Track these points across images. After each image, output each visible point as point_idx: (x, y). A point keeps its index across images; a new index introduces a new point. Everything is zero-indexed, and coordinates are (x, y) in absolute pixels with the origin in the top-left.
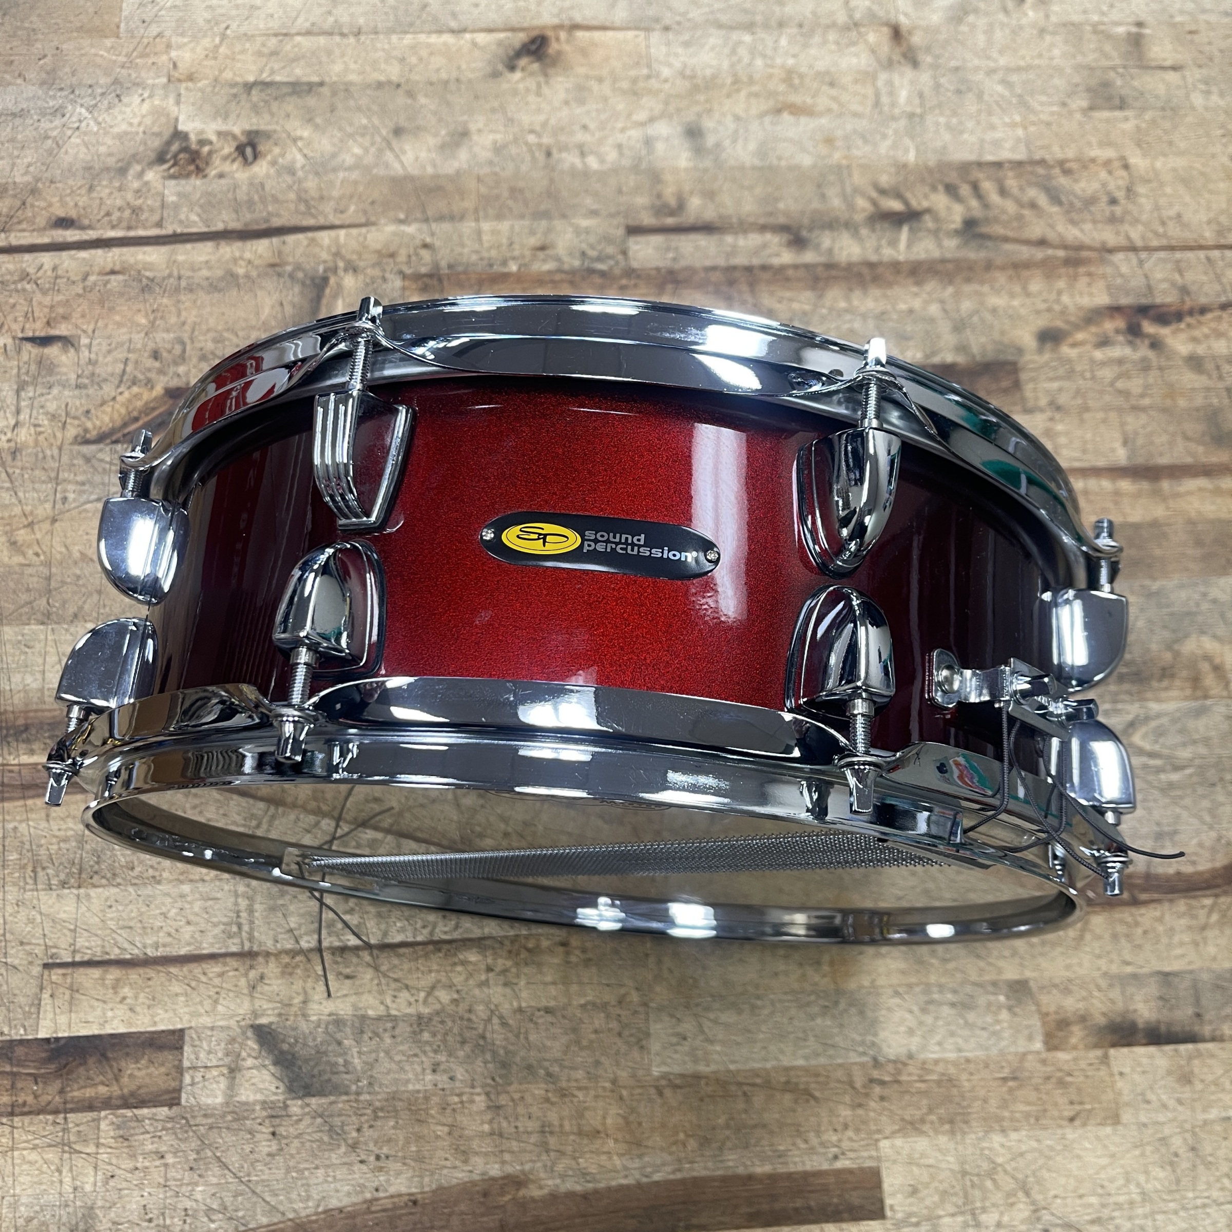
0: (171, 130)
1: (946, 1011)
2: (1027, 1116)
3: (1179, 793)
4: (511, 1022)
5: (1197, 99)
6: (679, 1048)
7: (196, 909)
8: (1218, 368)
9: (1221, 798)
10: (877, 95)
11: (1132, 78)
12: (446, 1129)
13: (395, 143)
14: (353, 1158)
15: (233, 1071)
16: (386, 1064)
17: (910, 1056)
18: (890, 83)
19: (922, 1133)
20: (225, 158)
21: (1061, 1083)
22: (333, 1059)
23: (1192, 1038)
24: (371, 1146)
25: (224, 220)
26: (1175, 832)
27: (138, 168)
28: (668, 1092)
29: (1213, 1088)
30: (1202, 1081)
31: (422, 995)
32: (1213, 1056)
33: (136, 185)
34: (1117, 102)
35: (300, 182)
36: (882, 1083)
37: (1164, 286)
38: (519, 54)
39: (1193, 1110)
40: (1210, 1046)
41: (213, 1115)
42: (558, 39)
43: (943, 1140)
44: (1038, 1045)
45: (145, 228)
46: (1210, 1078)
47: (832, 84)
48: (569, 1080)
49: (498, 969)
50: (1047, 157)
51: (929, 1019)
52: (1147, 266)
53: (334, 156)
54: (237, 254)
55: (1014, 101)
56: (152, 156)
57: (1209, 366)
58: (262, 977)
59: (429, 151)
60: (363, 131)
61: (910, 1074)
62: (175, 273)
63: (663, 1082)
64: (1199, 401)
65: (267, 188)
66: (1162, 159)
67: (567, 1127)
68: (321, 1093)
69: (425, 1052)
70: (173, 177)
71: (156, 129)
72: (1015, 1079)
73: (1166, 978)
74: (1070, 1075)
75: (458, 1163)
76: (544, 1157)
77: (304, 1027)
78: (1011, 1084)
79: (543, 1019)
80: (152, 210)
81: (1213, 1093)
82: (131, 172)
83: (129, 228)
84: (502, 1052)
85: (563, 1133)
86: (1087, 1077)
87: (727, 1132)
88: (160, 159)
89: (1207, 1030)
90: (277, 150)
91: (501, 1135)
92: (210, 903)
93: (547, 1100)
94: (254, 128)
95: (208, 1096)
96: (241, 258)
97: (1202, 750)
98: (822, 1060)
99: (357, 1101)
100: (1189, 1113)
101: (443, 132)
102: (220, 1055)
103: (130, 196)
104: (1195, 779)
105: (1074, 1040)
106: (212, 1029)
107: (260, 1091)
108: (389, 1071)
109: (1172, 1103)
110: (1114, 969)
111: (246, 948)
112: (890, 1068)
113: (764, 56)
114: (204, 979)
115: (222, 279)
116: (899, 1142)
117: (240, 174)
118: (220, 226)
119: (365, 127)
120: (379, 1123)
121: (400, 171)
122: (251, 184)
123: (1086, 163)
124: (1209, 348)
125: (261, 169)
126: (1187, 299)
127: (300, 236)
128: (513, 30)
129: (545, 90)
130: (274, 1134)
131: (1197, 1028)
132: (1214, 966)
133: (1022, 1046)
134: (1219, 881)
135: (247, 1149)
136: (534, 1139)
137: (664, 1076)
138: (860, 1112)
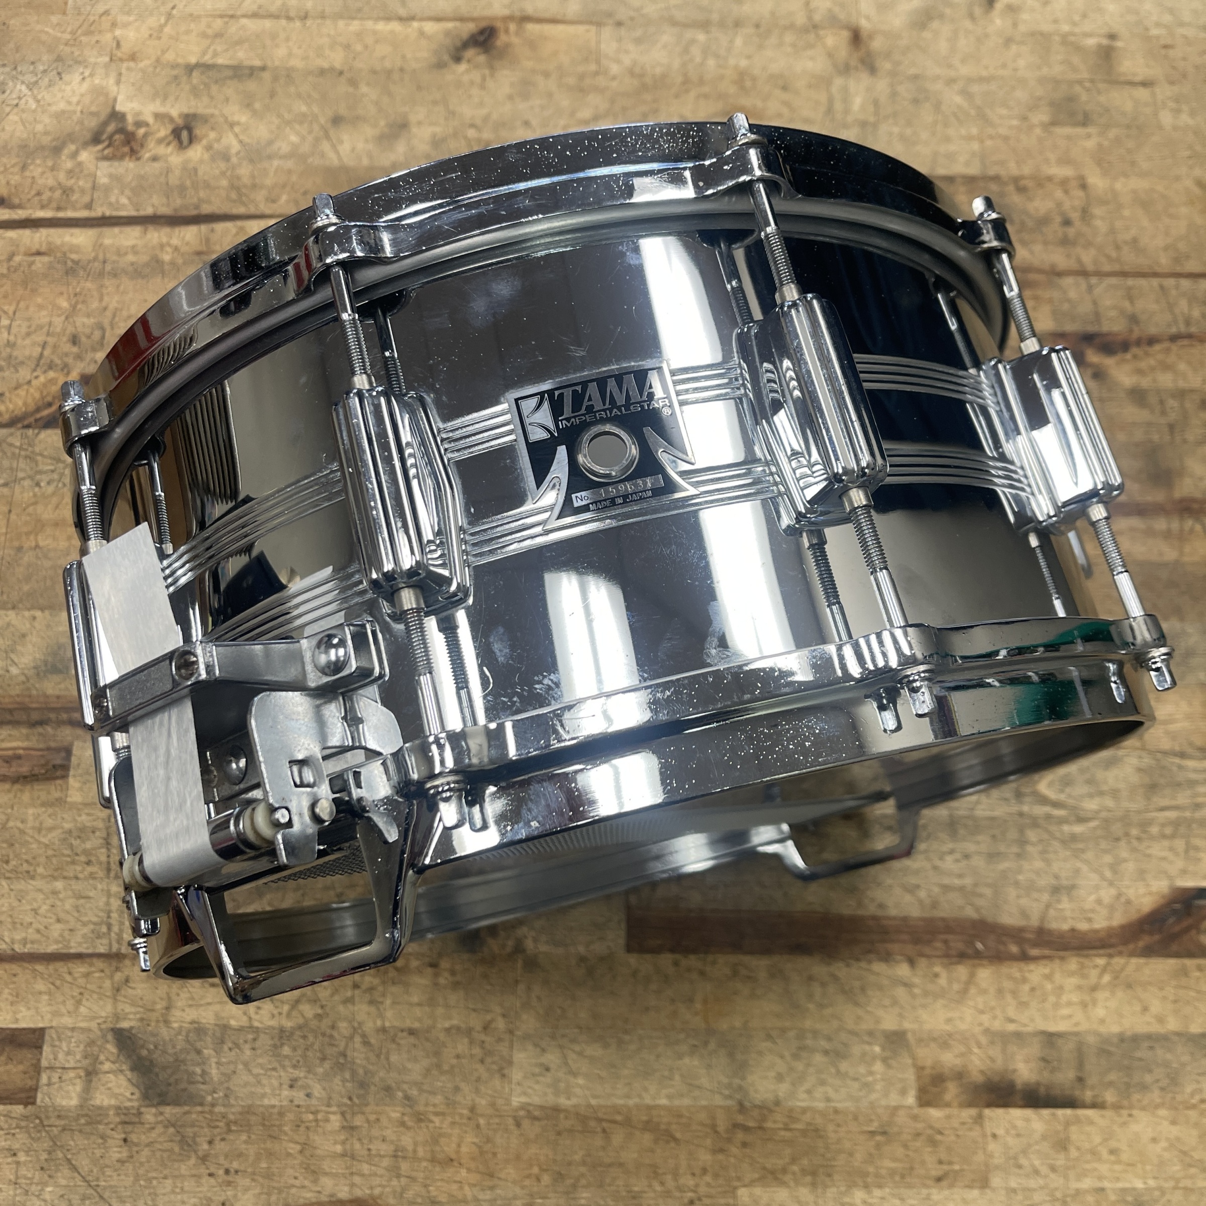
0: (109, 110)
1: (818, 1058)
2: (892, 1173)
3: (1080, 846)
4: (373, 1041)
5: (1166, 118)
6: (541, 1079)
7: (68, 907)
8: (1162, 402)
9: (1124, 854)
10: (831, 101)
11: (1099, 93)
12: (298, 1147)
13: (332, 133)
14: (203, 1171)
15: (90, 1074)
16: (244, 1077)
17: (777, 1103)
18: (845, 90)
19: (784, 1184)
20: (160, 141)
21: (933, 1143)
22: (191, 1068)
23: (1071, 1103)
24: (222, 1160)
25: (154, 204)
26: (1073, 887)
27: (73, 147)
28: (526, 1123)
29: (1089, 1157)
30: (1078, 1149)
31: (286, 1008)
32: (1091, 1123)
33: (69, 165)
34: (1080, 117)
35: (234, 168)
36: (746, 1129)
37: (1113, 313)
38: (465, 45)
39: (1066, 1177)
40: (1090, 1112)
41: (66, 1117)
42: (507, 31)
43: (804, 1193)
44: (911, 1100)
45: (75, 209)
46: (1087, 1145)
47: (785, 88)
48: (427, 1105)
49: (364, 987)
50: (1003, 173)
51: (800, 1066)
52: (1097, 291)
53: (270, 143)
54: (164, 240)
55: (973, 112)
56: (88, 136)
57: (1153, 399)
58: (127, 980)
59: (367, 141)
60: (302, 119)
61: (775, 1122)
62: (101, 257)
63: (522, 1113)
64: (1139, 435)
65: (200, 173)
66: (1122, 180)
67: (421, 1153)
68: (176, 1103)
69: (284, 1067)
70: (106, 158)
71: (93, 109)
72: (884, 1133)
73: (1050, 1038)
74: (940, 1133)
75: (306, 1183)
76: (395, 1182)
77: (164, 1032)
78: (879, 1138)
79: (406, 1041)
80: (83, 191)
81: (1088, 1162)
82: (66, 151)
83: (59, 209)
84: (361, 1071)
85: (416, 1159)
86: (958, 1136)
87: (583, 1169)
88: (96, 139)
89: (1088, 1095)
90: (212, 135)
91: (353, 1157)
92: (82, 901)
93: (403, 1124)
94: (192, 111)
95: (63, 1098)
96: (169, 245)
97: (1109, 802)
98: (686, 1102)
99: (211, 1112)
100: (1061, 1181)
101: (382, 123)
102: (78, 1057)
103: (62, 176)
104: (1099, 832)
105: (948, 1097)
106: (73, 1029)
107: (116, 1096)
108: (246, 1084)
109: (1044, 1170)
110: (997, 1025)
111: (114, 950)
112: (756, 1113)
113: (717, 56)
114: (68, 978)
115: (147, 265)
116: (758, 1191)
117: (175, 158)
118: (149, 211)
119: (304, 115)
120: (231, 1137)
121: (336, 162)
122: (184, 169)
123: (1042, 181)
124: (1154, 381)
125: (196, 153)
126: (1136, 329)
127: (229, 225)
128: (462, 19)
129: (490, 83)
130: (125, 1140)
131: (1077, 1093)
132: (1103, 1029)
133: (894, 1099)
134: (1113, 940)
135: (99, 1153)
136: (386, 1162)
137: (523, 1107)
138: (720, 1157)
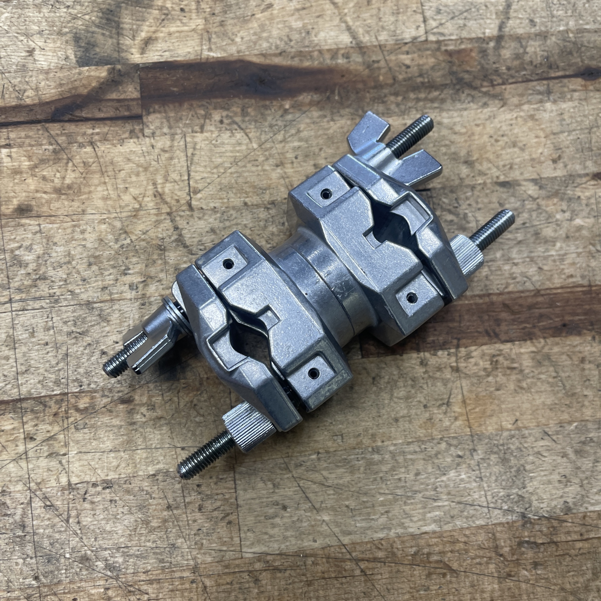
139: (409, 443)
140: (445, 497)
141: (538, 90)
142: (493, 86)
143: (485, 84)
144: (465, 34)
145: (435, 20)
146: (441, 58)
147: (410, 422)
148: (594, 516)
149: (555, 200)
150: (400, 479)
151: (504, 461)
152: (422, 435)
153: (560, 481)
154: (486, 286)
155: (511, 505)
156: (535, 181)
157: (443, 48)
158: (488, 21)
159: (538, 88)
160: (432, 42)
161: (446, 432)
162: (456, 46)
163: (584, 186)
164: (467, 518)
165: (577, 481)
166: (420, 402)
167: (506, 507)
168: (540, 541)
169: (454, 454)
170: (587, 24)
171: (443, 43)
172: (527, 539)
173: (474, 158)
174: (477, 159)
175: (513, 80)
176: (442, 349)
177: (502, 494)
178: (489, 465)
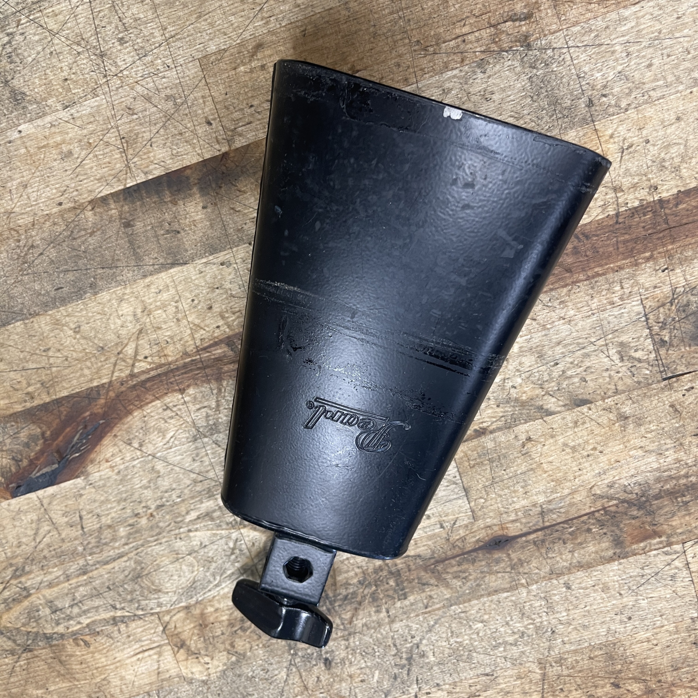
139: (663, 97)
140: (618, 48)
141: (554, 514)
142: (604, 509)
143: (613, 509)
144: (641, 558)
145: (676, 568)
146: (665, 527)
147: (663, 121)
148: (452, 65)
149: (524, 398)
150: (669, 56)
151: (555, 102)
152: (649, 109)
153: (492, 93)
154: (592, 288)
155: (543, 56)
156: (549, 413)
157: (664, 538)
158: (615, 578)
159: (554, 516)
160: (677, 543)
161: (622, 118)
162: (650, 544)
163: (494, 419)
164: (591, 31)
165: (473, 98)
166: (654, 145)
167: (549, 52)
168: (508, 24)
169: (611, 97)
170: (506, 598)
171: (665, 544)
172: (523, 23)
173: (617, 424)
174: (614, 424)
175: (582, 519)
176: (635, 208)
177: (554, 66)
178: (571, 94)
